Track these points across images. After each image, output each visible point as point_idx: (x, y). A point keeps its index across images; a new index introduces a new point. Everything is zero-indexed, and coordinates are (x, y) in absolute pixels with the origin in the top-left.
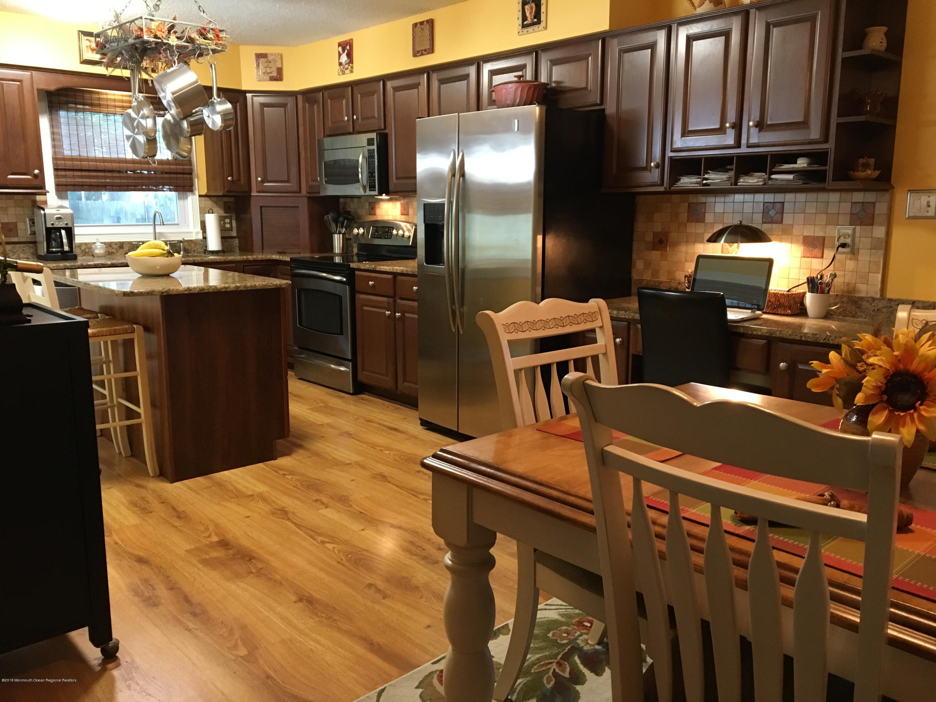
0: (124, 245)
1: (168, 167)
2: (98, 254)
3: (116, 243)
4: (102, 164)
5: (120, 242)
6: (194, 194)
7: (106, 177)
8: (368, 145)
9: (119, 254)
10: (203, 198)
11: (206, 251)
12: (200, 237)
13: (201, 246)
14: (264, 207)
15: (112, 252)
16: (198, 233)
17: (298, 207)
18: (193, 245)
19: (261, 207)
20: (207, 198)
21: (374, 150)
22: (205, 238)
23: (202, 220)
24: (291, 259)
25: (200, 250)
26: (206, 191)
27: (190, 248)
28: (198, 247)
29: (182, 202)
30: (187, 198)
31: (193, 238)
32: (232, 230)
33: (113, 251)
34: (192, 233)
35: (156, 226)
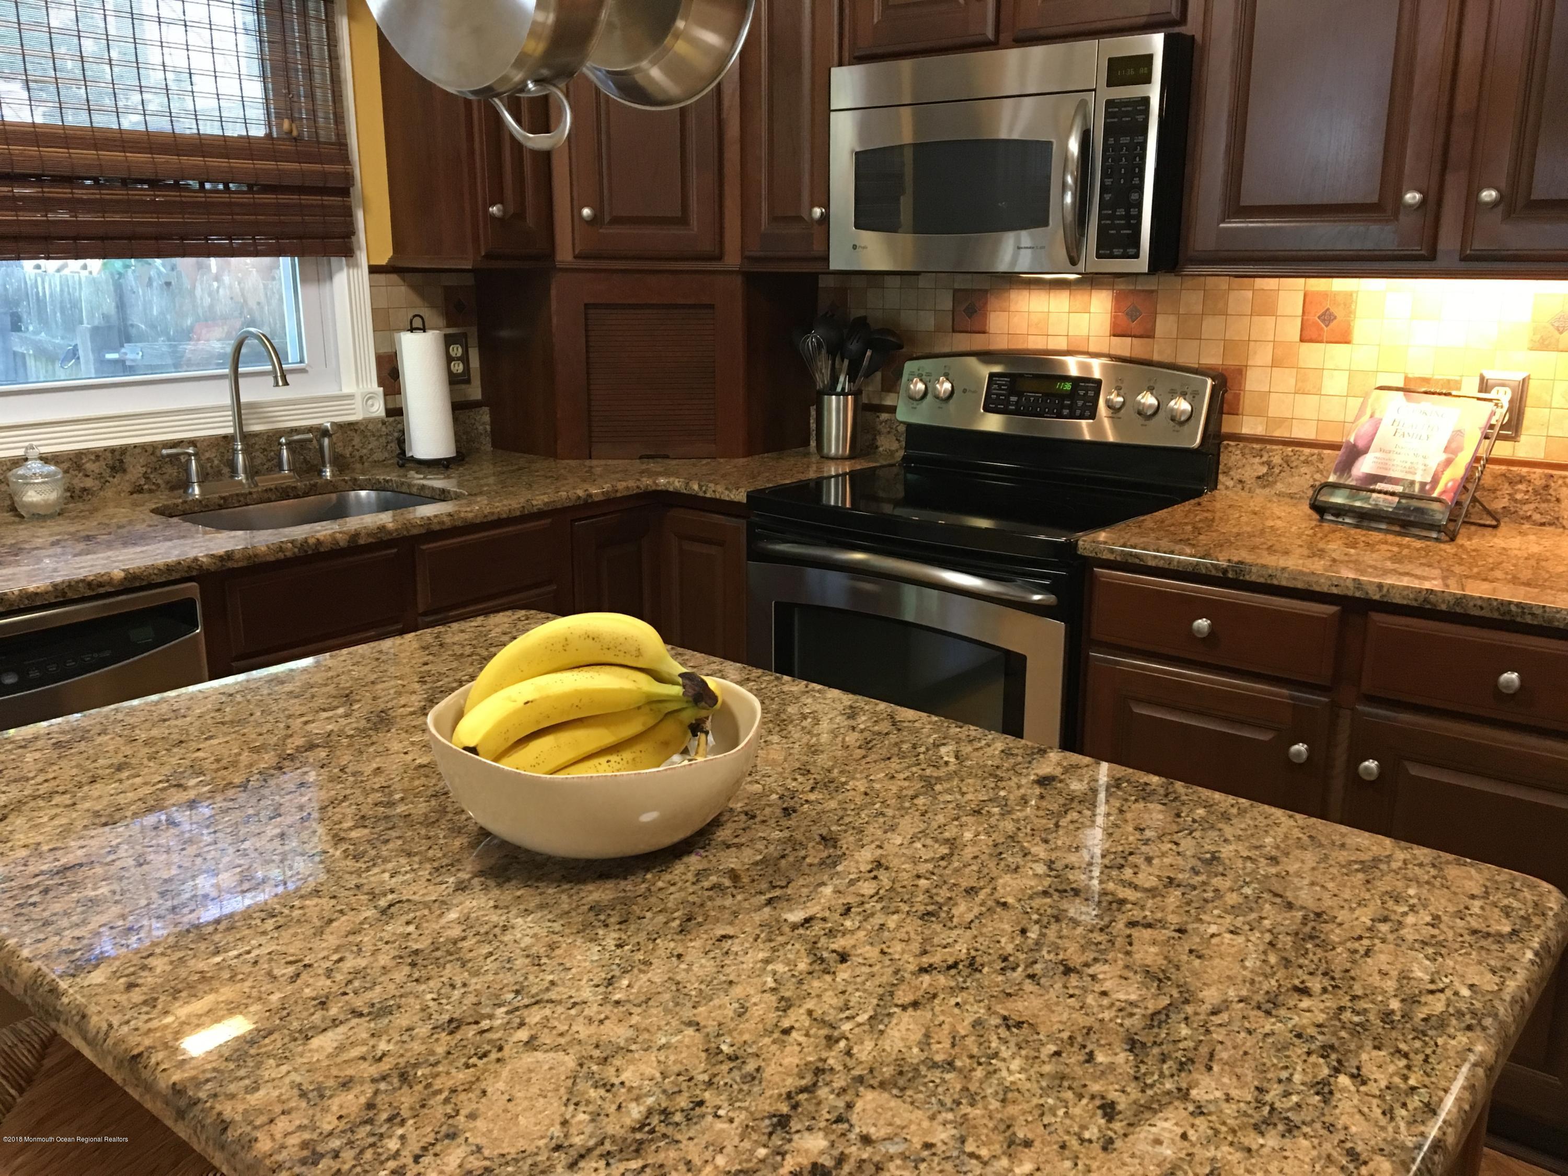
0: (128, 459)
1: (270, 165)
2: (32, 504)
3: (97, 455)
4: (32, 150)
5: (112, 450)
6: (356, 265)
7: (46, 204)
8: (1110, 84)
9: (109, 493)
10: (382, 278)
11: (404, 461)
12: (378, 409)
13: (383, 440)
14: (596, 306)
15: (84, 490)
16: (370, 397)
17: (712, 307)
18: (357, 441)
19: (587, 306)
20: (394, 277)
21: (1146, 101)
22: (396, 412)
23: (385, 350)
24: (749, 496)
25: (379, 456)
26: (390, 253)
27: (347, 452)
28: (374, 444)
29: (313, 290)
30: (331, 278)
31: (357, 416)
32: (468, 381)
33: (89, 483)
34: (351, 397)
35: (241, 381)
